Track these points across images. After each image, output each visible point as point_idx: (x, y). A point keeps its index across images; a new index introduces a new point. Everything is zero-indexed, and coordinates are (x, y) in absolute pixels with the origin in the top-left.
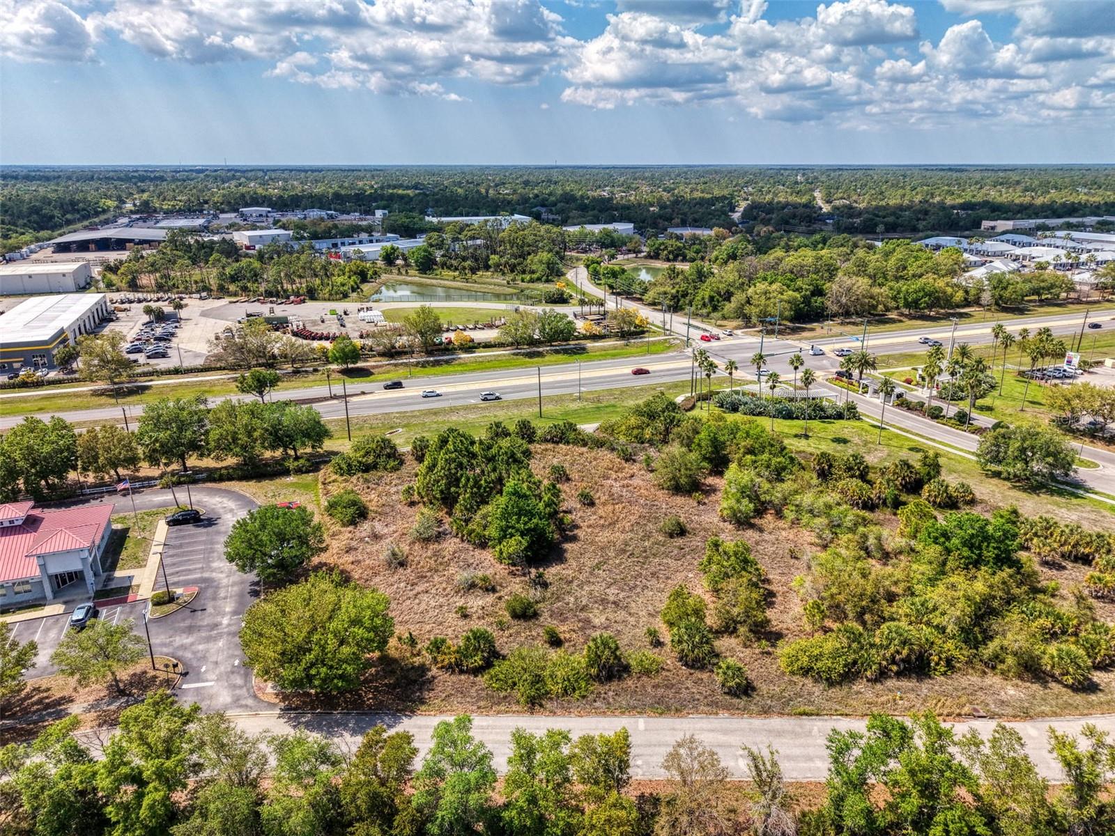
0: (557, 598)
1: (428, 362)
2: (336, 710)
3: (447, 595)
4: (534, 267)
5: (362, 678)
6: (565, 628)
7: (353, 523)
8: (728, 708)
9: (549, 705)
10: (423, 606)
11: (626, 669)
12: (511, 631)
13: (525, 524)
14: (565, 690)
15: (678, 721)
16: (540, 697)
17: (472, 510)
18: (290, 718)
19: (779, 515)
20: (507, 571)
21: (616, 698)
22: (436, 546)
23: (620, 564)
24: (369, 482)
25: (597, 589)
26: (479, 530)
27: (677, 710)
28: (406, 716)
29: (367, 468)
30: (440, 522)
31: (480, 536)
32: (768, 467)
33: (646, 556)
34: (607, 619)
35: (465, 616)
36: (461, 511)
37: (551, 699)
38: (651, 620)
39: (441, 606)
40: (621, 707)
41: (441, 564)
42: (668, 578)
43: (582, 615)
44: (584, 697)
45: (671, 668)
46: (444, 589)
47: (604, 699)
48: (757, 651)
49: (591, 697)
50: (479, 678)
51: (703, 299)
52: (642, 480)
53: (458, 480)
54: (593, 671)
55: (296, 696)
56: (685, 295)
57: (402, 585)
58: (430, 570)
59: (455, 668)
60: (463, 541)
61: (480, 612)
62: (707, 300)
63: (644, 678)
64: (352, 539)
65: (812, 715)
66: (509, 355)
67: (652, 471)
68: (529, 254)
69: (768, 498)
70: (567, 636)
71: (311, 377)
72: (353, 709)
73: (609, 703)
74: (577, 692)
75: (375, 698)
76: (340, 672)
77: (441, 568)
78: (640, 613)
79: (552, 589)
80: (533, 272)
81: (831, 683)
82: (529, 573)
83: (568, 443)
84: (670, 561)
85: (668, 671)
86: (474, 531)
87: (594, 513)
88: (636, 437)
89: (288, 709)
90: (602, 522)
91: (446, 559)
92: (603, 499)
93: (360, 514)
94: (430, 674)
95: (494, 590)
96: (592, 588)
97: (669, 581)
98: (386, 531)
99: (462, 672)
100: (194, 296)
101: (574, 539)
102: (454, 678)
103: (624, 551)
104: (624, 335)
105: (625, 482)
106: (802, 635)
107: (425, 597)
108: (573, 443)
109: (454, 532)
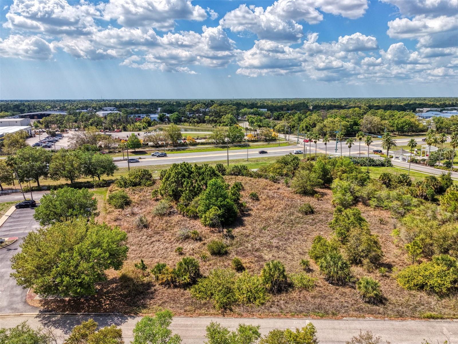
0: (240, 244)
1: (174, 149)
2: (80, 312)
3: (171, 243)
4: (224, 120)
5: (105, 290)
6: (246, 261)
7: (122, 207)
8: (371, 312)
9: (237, 310)
10: (156, 248)
11: (291, 285)
12: (211, 262)
13: (221, 202)
14: (249, 299)
15: (336, 322)
16: (230, 304)
17: (190, 199)
18: (44, 318)
19: (366, 204)
20: (209, 231)
21: (287, 305)
22: (168, 218)
23: (278, 227)
24: (135, 190)
25: (265, 240)
26: (192, 209)
27: (333, 314)
28: (131, 317)
29: (135, 185)
30: (171, 207)
31: (193, 212)
32: (356, 179)
33: (292, 224)
34: (273, 256)
35: (181, 254)
36: (184, 200)
37: (239, 305)
38: (302, 257)
39: (167, 248)
40: (291, 312)
41: (169, 227)
42: (308, 234)
43: (257, 254)
44: (263, 304)
45: (322, 285)
46: (170, 239)
47: (278, 305)
48: (378, 275)
49: (268, 304)
50: (188, 291)
51: (303, 127)
52: (285, 191)
53: (182, 183)
54: (269, 286)
55: (55, 302)
56: (293, 127)
57: (144, 237)
58: (162, 230)
59: (171, 283)
60: (184, 216)
61: (192, 252)
62: (304, 128)
63: (304, 292)
64: (120, 215)
65: (437, 318)
66: (213, 147)
67: (289, 187)
68: (223, 115)
69: (360, 194)
70: (248, 265)
71: (117, 154)
72: (92, 312)
73: (282, 309)
74: (258, 300)
75: (110, 304)
76: (79, 281)
77: (169, 229)
78: (294, 253)
79: (236, 240)
80: (224, 122)
81: (442, 296)
82: (223, 231)
83: (243, 175)
84: (307, 226)
85: (320, 287)
86: (190, 210)
87: (260, 204)
88: (278, 173)
89: (45, 311)
90: (264, 207)
91: (173, 224)
92: (264, 197)
93: (126, 203)
94: (153, 289)
95: (200, 240)
96: (262, 239)
97: (309, 236)
98: (140, 211)
99: (176, 287)
100: (72, 130)
101: (249, 215)
102: (170, 291)
103: (279, 221)
104: (266, 140)
105: (276, 191)
106: (404, 265)
107: (157, 244)
108: (245, 175)
109: (179, 212)
